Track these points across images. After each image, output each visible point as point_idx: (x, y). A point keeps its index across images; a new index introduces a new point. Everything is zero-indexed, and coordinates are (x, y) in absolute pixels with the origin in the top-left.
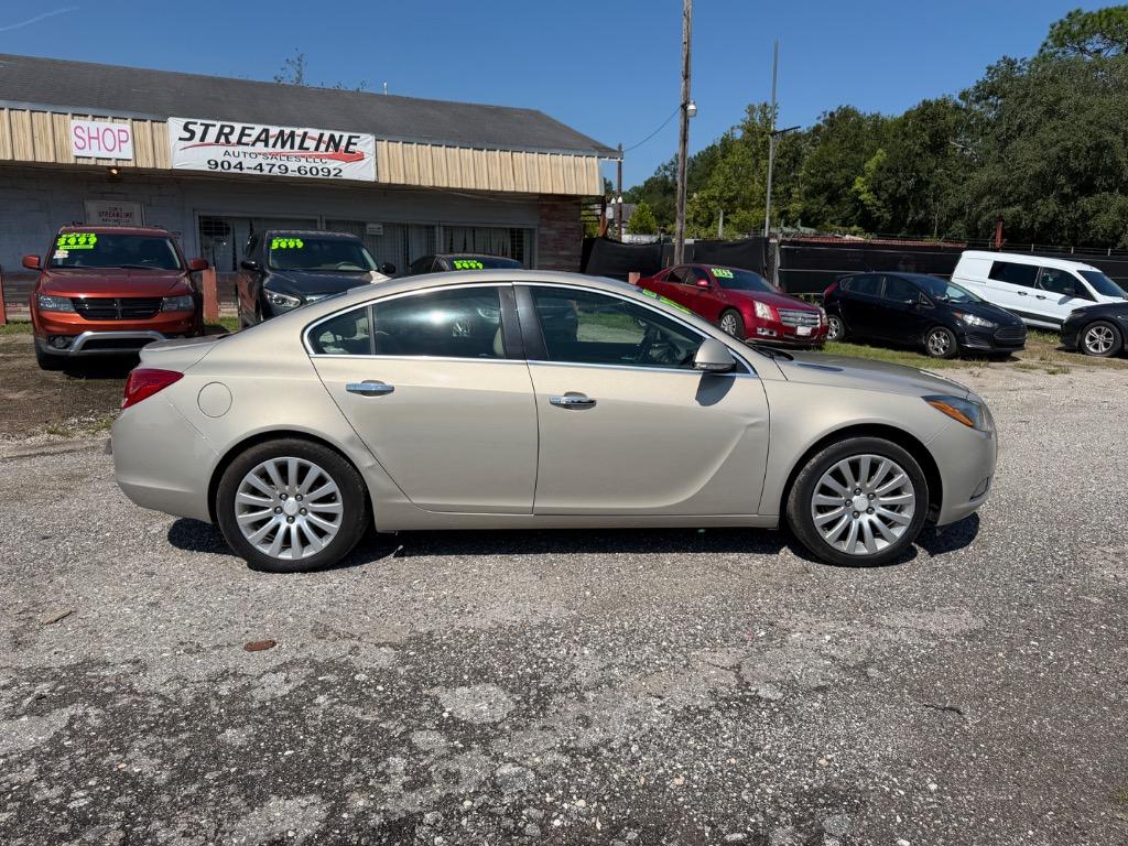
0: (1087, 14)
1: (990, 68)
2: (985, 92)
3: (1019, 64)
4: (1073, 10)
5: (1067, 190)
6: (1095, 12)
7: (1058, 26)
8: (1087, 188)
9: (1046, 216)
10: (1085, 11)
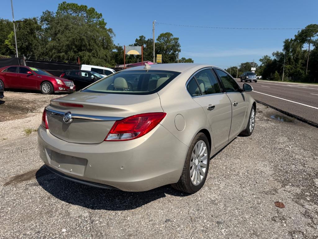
0: (68, 4)
1: (43, 13)
2: (43, 19)
3: (51, 13)
4: (64, 1)
5: (75, 50)
6: (70, 3)
7: (61, 5)
8: (80, 50)
9: (71, 56)
10: (67, 3)
